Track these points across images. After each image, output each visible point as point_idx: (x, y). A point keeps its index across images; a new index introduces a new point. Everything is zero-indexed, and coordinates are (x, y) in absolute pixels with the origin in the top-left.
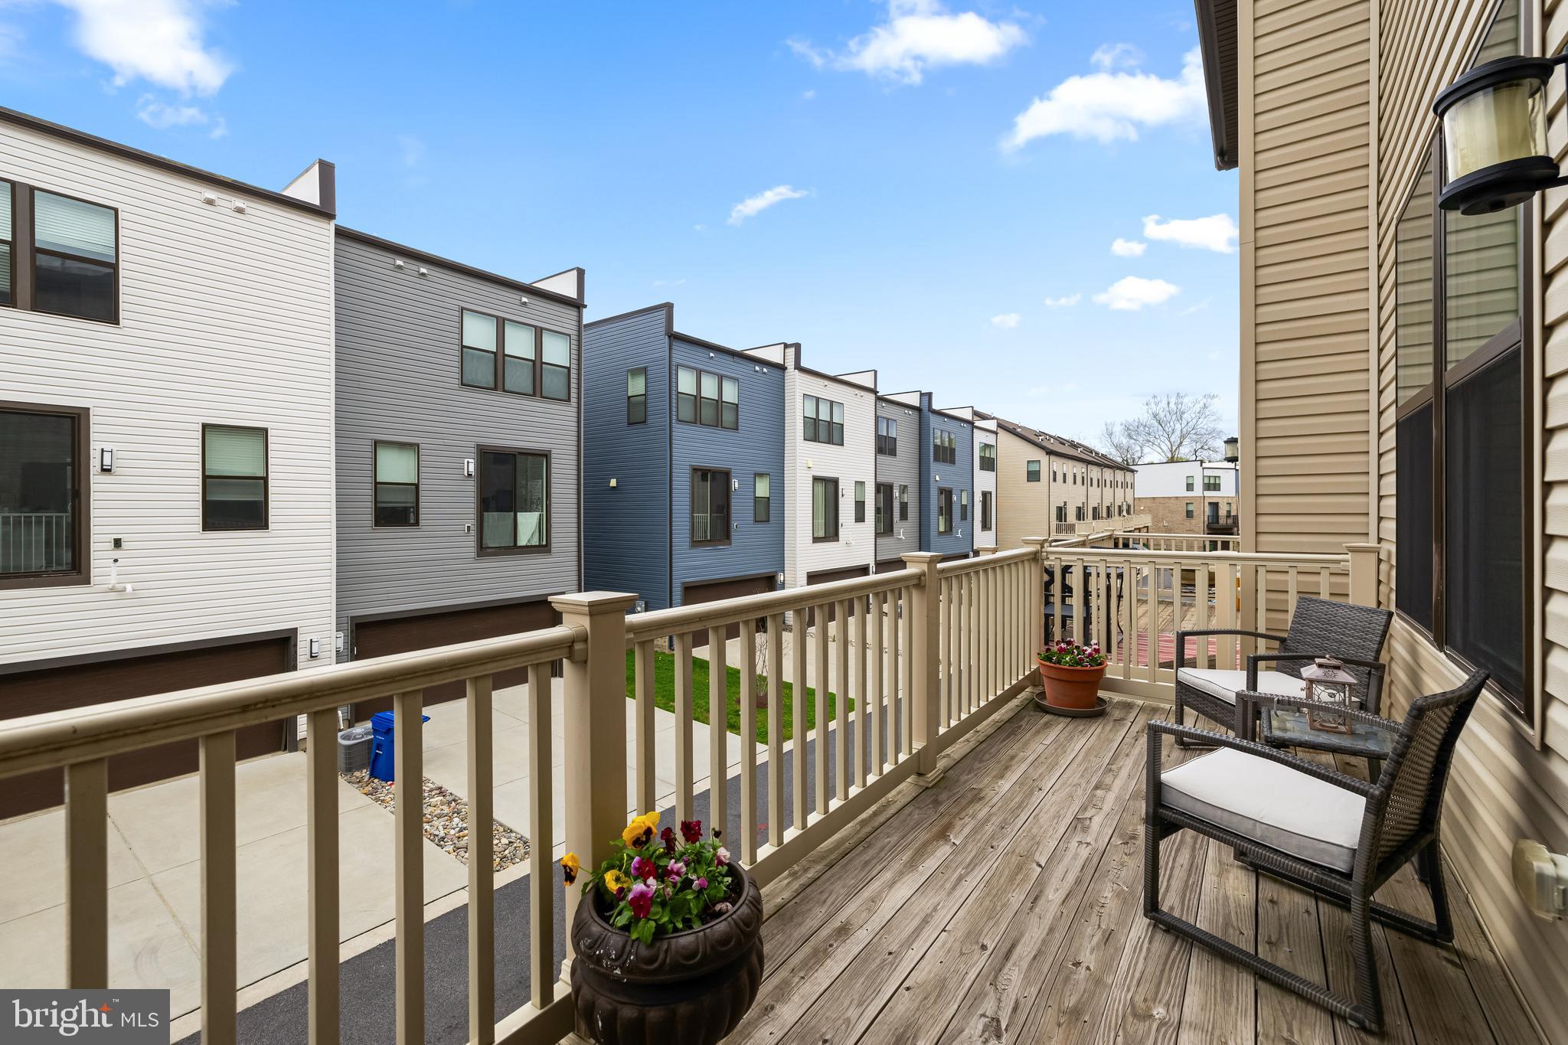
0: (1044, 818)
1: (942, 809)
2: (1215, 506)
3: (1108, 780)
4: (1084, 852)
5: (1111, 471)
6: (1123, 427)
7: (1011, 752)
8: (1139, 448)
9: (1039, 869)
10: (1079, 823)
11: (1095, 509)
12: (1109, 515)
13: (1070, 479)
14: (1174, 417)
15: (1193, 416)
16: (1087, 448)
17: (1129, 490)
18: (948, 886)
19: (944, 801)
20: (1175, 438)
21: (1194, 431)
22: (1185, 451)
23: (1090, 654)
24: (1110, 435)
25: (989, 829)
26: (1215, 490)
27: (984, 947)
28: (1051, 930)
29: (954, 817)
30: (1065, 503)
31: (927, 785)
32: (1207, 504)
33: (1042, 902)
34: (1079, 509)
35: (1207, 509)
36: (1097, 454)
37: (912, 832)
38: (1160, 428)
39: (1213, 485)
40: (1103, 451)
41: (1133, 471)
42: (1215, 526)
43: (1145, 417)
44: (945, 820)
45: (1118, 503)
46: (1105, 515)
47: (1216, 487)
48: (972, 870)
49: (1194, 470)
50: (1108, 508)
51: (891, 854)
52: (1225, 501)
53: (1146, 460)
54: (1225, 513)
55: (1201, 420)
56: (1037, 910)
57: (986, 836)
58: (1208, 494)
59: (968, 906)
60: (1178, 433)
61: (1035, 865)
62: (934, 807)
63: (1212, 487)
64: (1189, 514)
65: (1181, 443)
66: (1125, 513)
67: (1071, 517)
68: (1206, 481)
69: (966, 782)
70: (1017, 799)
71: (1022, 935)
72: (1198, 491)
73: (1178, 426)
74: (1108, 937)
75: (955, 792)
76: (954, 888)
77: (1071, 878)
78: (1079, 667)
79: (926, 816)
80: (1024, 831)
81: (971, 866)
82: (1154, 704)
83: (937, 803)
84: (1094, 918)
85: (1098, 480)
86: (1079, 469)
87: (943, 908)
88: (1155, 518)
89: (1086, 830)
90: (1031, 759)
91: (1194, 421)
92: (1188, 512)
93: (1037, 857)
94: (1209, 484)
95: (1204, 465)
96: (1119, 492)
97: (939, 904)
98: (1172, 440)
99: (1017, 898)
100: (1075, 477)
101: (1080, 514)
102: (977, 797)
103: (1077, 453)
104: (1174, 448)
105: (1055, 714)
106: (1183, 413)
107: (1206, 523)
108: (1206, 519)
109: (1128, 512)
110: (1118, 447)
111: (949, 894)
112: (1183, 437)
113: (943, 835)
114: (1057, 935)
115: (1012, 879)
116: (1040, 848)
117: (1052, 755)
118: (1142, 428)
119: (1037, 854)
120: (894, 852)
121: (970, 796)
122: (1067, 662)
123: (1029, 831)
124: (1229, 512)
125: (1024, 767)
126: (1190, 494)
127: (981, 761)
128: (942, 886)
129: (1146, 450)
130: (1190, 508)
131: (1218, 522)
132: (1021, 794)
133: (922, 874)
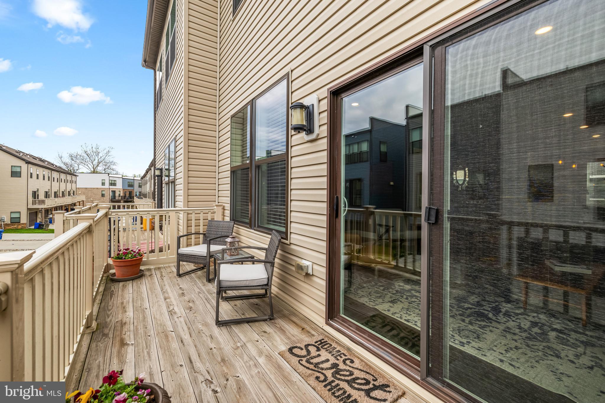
0: (158, 317)
1: (111, 335)
2: (114, 192)
3: (166, 295)
4: (182, 319)
5: (65, 175)
6: (69, 155)
7: (120, 301)
8: (77, 166)
9: (173, 333)
10: (171, 313)
11: (55, 193)
12: (63, 195)
13: (41, 177)
14: (95, 154)
15: (103, 155)
16: (49, 162)
17: (74, 185)
18: (147, 358)
19: (109, 333)
20: (95, 162)
21: (104, 161)
22: (100, 169)
23: (138, 252)
24: (61, 158)
25: (141, 331)
26: (114, 186)
27: (181, 366)
28: (196, 346)
29: (121, 335)
30: (38, 190)
31: (93, 331)
32: (110, 191)
33: (184, 341)
34: (46, 192)
35: (111, 193)
36: (56, 166)
37: (107, 351)
38: (88, 157)
39: (113, 184)
40: (58, 165)
41: (76, 176)
42: (114, 200)
43: (80, 152)
44: (118, 339)
45: (68, 190)
46: (61, 195)
47: (114, 184)
48: (150, 347)
49: (106, 177)
50: (63, 192)
51: (106, 365)
52: (118, 190)
53: (80, 171)
54: (118, 195)
55: (107, 157)
56: (185, 344)
57: (143, 334)
58: (111, 187)
59: (162, 359)
60: (96, 161)
61: (170, 332)
62: (106, 337)
63: (113, 185)
64: (103, 195)
65: (98, 165)
66: (72, 195)
67: (42, 197)
68: (111, 182)
69: (111, 321)
70: (141, 316)
71: (189, 353)
72: (107, 186)
73: (97, 158)
74: (211, 337)
75: (110, 326)
76: (150, 357)
77: (186, 328)
78: (135, 258)
79: (107, 342)
80: (155, 325)
81: (148, 346)
82: (158, 266)
83: (106, 335)
84: (203, 335)
85: (58, 179)
86: (46, 172)
87: (153, 365)
88: (87, 198)
89: (175, 313)
90: (131, 300)
91: (104, 157)
92: (102, 194)
93: (169, 330)
94: (112, 183)
95: (110, 175)
96: (69, 185)
97: (150, 366)
98: (94, 163)
99: (175, 345)
100: (44, 176)
101: (47, 195)
102: (123, 324)
103: (45, 164)
104: (95, 167)
105: (124, 281)
106: (99, 153)
107: (110, 199)
108: (110, 197)
109: (74, 195)
110: (66, 164)
111: (150, 360)
112: (99, 163)
113: (123, 344)
114: (199, 346)
115: (168, 341)
116: (167, 326)
117: (138, 296)
118: (79, 157)
119: (168, 329)
120: (106, 364)
121: (119, 325)
122: (129, 257)
123: (157, 324)
124: (120, 194)
125: (131, 304)
126: (103, 187)
127: (109, 310)
128: (144, 360)
129: (80, 166)
130: (103, 193)
131: (115, 198)
132: (140, 314)
133: (130, 362)
